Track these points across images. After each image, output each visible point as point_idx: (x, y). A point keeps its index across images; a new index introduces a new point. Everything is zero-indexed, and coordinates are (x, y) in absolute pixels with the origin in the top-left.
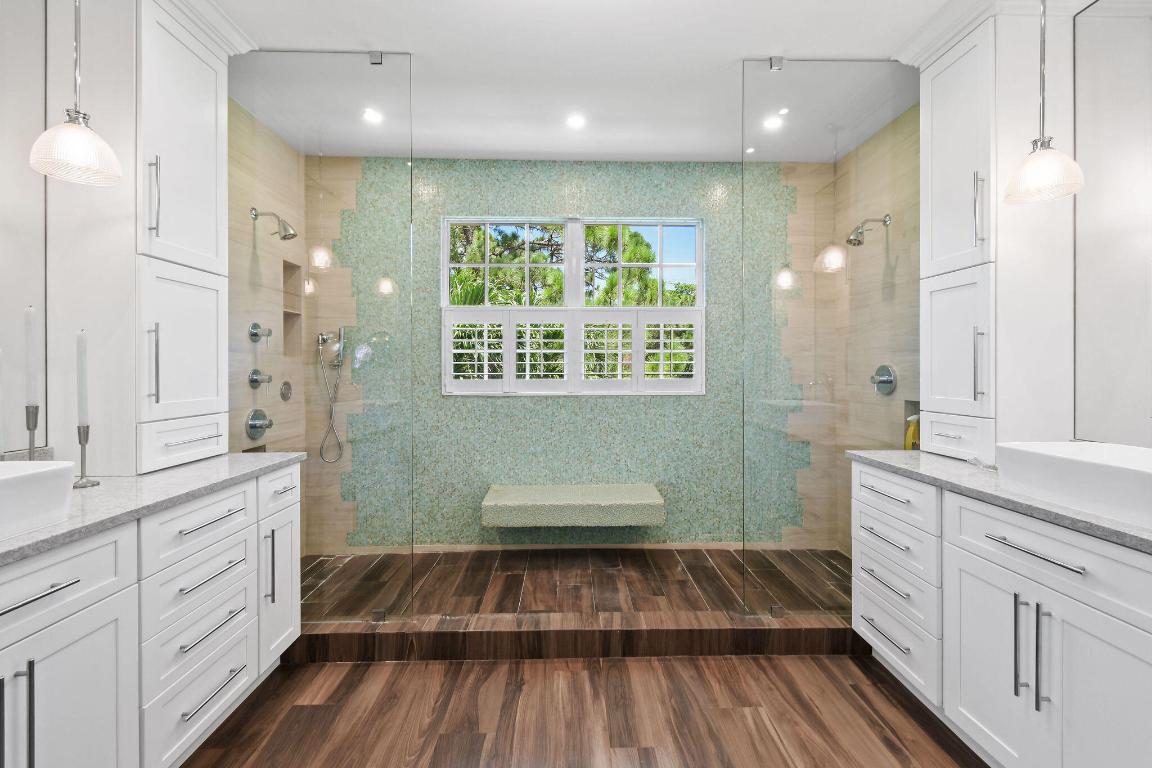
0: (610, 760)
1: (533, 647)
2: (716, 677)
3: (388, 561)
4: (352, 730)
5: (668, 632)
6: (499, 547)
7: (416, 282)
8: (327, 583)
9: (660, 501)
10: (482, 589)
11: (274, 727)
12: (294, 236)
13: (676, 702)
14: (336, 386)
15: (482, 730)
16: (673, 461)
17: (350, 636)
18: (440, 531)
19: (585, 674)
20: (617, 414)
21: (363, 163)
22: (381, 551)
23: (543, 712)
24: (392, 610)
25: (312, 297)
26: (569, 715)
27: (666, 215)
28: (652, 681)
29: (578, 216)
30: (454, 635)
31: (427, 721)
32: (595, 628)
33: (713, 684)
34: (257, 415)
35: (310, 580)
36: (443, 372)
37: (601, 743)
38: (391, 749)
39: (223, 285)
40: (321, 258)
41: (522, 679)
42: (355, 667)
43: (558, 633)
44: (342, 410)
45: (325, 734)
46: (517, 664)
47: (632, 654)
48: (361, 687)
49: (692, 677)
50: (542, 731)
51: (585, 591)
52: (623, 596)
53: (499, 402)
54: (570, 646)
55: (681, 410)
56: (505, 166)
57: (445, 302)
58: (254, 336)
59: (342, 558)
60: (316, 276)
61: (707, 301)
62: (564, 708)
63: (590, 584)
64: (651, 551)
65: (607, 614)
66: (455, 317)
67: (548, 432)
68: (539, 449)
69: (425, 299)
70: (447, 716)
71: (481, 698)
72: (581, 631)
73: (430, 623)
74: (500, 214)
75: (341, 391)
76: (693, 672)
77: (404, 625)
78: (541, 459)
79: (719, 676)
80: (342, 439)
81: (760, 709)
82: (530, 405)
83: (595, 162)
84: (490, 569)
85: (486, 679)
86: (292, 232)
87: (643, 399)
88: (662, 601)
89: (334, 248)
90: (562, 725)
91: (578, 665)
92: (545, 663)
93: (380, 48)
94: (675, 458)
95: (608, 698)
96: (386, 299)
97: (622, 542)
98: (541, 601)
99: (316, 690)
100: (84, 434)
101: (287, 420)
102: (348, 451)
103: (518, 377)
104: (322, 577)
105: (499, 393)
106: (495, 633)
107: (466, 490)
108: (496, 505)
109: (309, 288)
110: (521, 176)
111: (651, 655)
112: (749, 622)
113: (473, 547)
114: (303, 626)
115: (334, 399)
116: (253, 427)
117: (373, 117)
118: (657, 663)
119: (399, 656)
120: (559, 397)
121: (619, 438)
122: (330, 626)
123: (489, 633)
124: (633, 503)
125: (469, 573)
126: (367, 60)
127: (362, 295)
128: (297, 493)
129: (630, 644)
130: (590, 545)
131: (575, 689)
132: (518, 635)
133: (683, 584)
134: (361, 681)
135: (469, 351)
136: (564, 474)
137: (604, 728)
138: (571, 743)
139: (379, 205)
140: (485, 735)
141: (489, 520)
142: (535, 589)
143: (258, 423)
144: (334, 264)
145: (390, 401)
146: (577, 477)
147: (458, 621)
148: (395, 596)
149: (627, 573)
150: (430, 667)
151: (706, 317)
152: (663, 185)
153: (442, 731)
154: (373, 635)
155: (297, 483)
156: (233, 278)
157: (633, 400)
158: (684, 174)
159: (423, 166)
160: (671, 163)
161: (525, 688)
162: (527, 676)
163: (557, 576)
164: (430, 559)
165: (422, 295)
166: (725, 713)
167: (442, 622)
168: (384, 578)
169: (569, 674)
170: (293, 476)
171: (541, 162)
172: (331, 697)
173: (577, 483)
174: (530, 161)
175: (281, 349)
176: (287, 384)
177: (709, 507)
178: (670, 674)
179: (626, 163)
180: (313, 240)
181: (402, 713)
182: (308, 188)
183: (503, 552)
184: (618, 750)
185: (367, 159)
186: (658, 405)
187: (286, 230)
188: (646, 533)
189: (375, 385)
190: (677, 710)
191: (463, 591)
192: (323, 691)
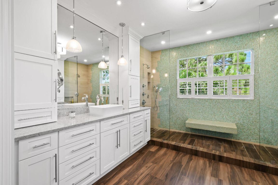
0: (211, 178)
1: (196, 153)
2: (246, 173)
3: (166, 132)
4: (158, 157)
5: (232, 159)
6: (190, 133)
7: (172, 74)
8: (155, 133)
9: (236, 128)
10: (185, 140)
11: (146, 153)
12: (149, 68)
13: (232, 174)
14: (157, 96)
15: (182, 164)
16: (242, 118)
17: (159, 142)
18: (177, 127)
19: (208, 162)
20: (223, 104)
21: (162, 51)
22: (165, 129)
23: (196, 166)
24: (167, 140)
25: (152, 78)
26: (202, 168)
27: (239, 50)
28: (226, 168)
29: (211, 54)
30: (178, 146)
31: (172, 159)
32: (211, 153)
33: (245, 174)
34: (144, 101)
35: (152, 132)
36: (177, 93)
37: (209, 175)
38: (165, 162)
39: (139, 78)
40: (154, 71)
41: (192, 159)
42: (159, 148)
43: (201, 151)
44: (158, 100)
45: (154, 156)
46: (192, 156)
47: (221, 161)
48: (160, 151)
49: (239, 171)
50: (195, 169)
51: (211, 146)
52: (222, 149)
53: (190, 100)
54: (204, 155)
55: (245, 104)
56: (192, 46)
57: (178, 78)
58: (143, 86)
59: (157, 129)
60: (153, 74)
61: (255, 72)
62: (201, 166)
63: (213, 145)
64: (234, 142)
65: (215, 151)
66: (180, 81)
67: (203, 107)
68: (200, 111)
69: (174, 77)
70: (176, 160)
71: (183, 159)
72: (207, 153)
73: (173, 143)
74: (191, 57)
75: (157, 97)
76: (239, 170)
77: (168, 142)
78: (201, 114)
79: (248, 173)
80: (158, 106)
81: (259, 183)
82: (198, 101)
83: (216, 40)
84: (188, 137)
85: (184, 156)
86: (149, 67)
87: (231, 100)
88: (233, 152)
89: (156, 69)
90: (200, 169)
91: (207, 160)
92: (198, 157)
93: (164, 31)
94: (243, 117)
95: (213, 168)
96: (166, 78)
97: (225, 137)
98: (199, 145)
99: (153, 149)
100: (123, 101)
101: (148, 102)
102: (159, 108)
103: (195, 94)
104: (154, 132)
105: (190, 98)
106: (186, 148)
107: (183, 119)
108: (189, 123)
109: (152, 77)
110: (196, 47)
111: (227, 163)
112: (261, 163)
113: (184, 132)
114: (151, 138)
115: (156, 98)
116: (143, 103)
117: (163, 43)
118: (228, 165)
119: (167, 148)
120: (206, 99)
121: (223, 110)
122: (155, 139)
123: (185, 148)
124: (227, 127)
125: (183, 137)
126: (162, 33)
127: (161, 78)
128: (150, 114)
129: (221, 159)
130: (214, 137)
131: (205, 164)
132: (192, 150)
133: (242, 151)
134: (160, 150)
135: (186, 88)
136: (207, 118)
137: (210, 173)
138: (202, 173)
139: (165, 59)
140: (183, 165)
141: (187, 126)
142: (198, 143)
143: (144, 102)
144: (156, 72)
145: (167, 99)
146: (211, 119)
147: (179, 144)
148: (167, 138)
149: (224, 145)
150: (173, 151)
151: (254, 77)
152: (239, 41)
153: (174, 162)
154: (162, 143)
155: (150, 112)
156: (140, 77)
157: (228, 100)
158: (246, 37)
159: (173, 49)
160: (241, 35)
161: (193, 160)
162: (193, 158)
163: (204, 141)
164: (174, 133)
165: (173, 77)
166: (247, 181)
167: (175, 143)
168: (165, 134)
169: (204, 161)
170: (149, 111)
171: (201, 43)
172: (155, 151)
173: (211, 121)
174: (198, 43)
175: (147, 89)
176: (148, 95)
177: (256, 132)
178: (232, 168)
179: (226, 38)
180: (153, 68)
181: (167, 157)
182: (152, 58)
183: (191, 134)
184: (213, 177)
185: (162, 50)
186: (236, 102)
187: (148, 67)
188: (232, 136)
189: (164, 96)
190: (232, 176)
191: (181, 140)
192: (154, 150)
